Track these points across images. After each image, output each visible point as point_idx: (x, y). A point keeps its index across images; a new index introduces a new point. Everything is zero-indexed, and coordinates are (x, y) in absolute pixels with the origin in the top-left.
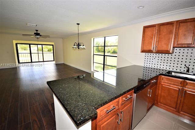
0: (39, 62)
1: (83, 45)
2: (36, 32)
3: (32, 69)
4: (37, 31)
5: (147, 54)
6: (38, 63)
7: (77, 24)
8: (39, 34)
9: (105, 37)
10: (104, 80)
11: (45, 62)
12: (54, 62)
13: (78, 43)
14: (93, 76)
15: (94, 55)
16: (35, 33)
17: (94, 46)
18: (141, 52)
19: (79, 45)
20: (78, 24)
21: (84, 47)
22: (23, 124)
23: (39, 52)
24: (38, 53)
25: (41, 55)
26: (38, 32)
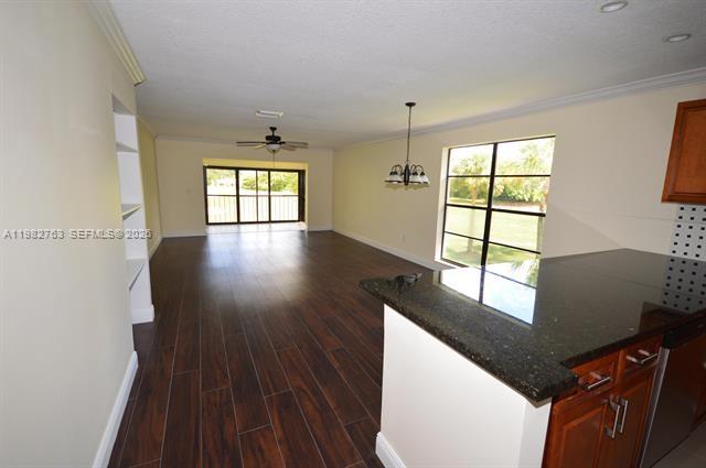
0: (258, 222)
1: (422, 174)
2: (271, 134)
3: (238, 243)
4: (273, 129)
5: (688, 207)
6: (255, 225)
7: (407, 104)
8: (279, 138)
9: (496, 145)
10: (481, 297)
11: (273, 225)
12: (303, 226)
13: (407, 167)
14: (440, 282)
15: (446, 205)
16: (268, 138)
17: (448, 177)
18: (664, 200)
19: (407, 173)
20: (410, 105)
21: (425, 179)
22: (274, 394)
23: (260, 193)
24: (257, 196)
25: (264, 202)
26: (276, 134)
